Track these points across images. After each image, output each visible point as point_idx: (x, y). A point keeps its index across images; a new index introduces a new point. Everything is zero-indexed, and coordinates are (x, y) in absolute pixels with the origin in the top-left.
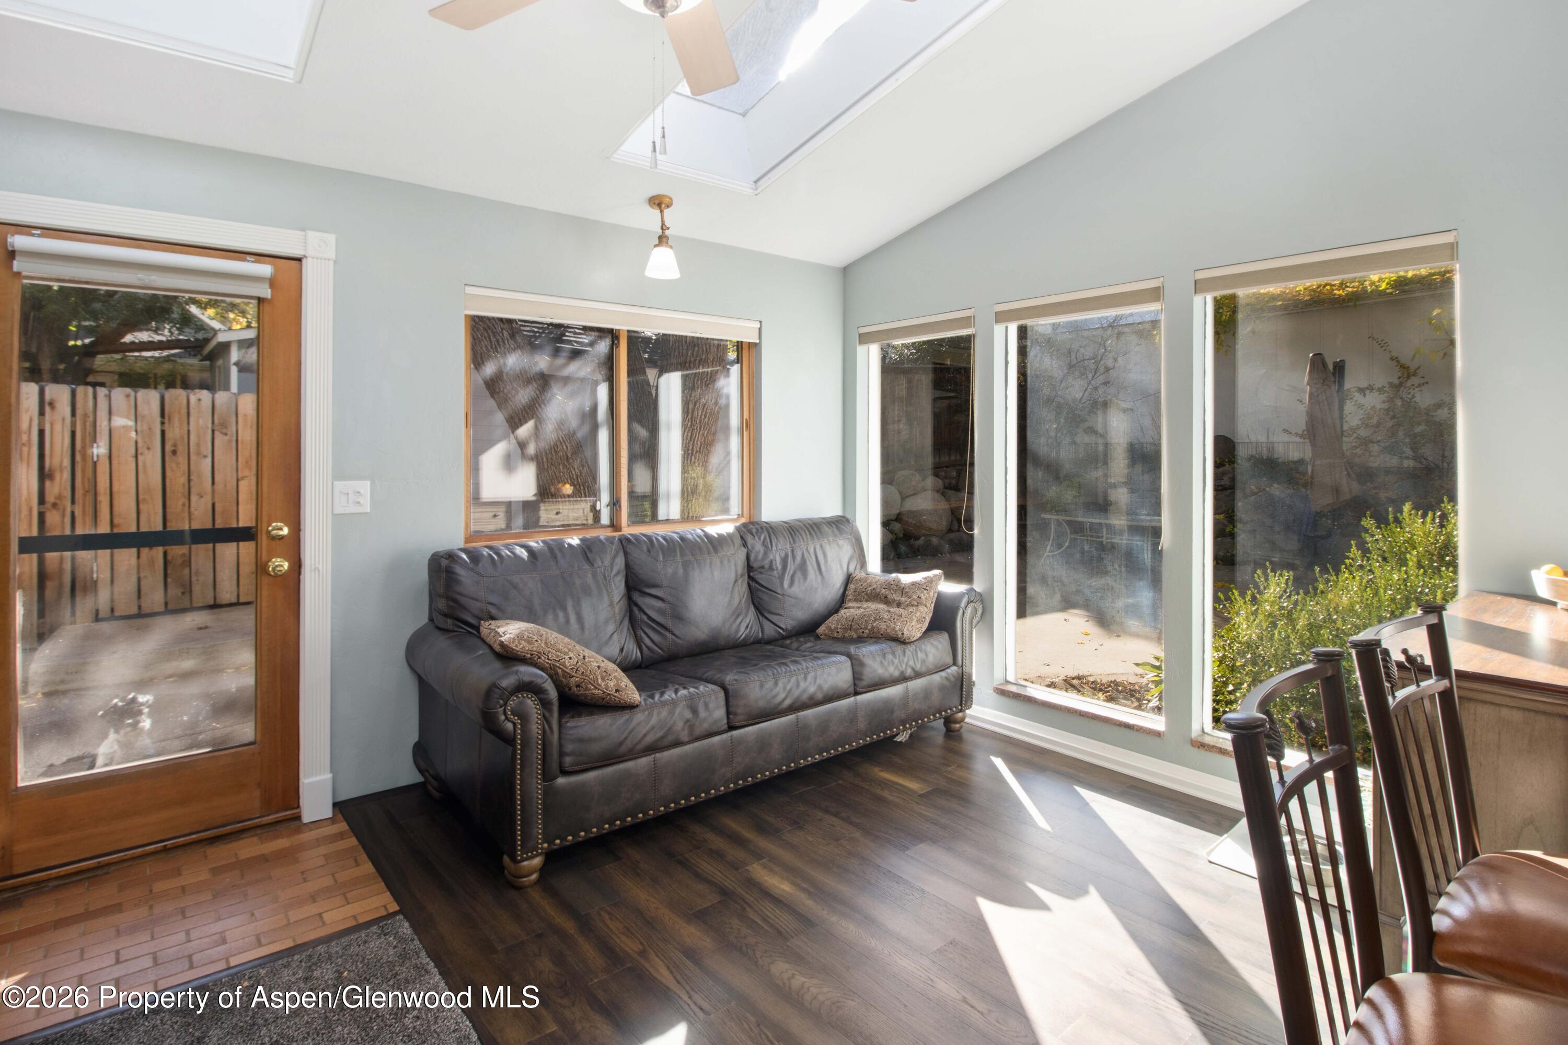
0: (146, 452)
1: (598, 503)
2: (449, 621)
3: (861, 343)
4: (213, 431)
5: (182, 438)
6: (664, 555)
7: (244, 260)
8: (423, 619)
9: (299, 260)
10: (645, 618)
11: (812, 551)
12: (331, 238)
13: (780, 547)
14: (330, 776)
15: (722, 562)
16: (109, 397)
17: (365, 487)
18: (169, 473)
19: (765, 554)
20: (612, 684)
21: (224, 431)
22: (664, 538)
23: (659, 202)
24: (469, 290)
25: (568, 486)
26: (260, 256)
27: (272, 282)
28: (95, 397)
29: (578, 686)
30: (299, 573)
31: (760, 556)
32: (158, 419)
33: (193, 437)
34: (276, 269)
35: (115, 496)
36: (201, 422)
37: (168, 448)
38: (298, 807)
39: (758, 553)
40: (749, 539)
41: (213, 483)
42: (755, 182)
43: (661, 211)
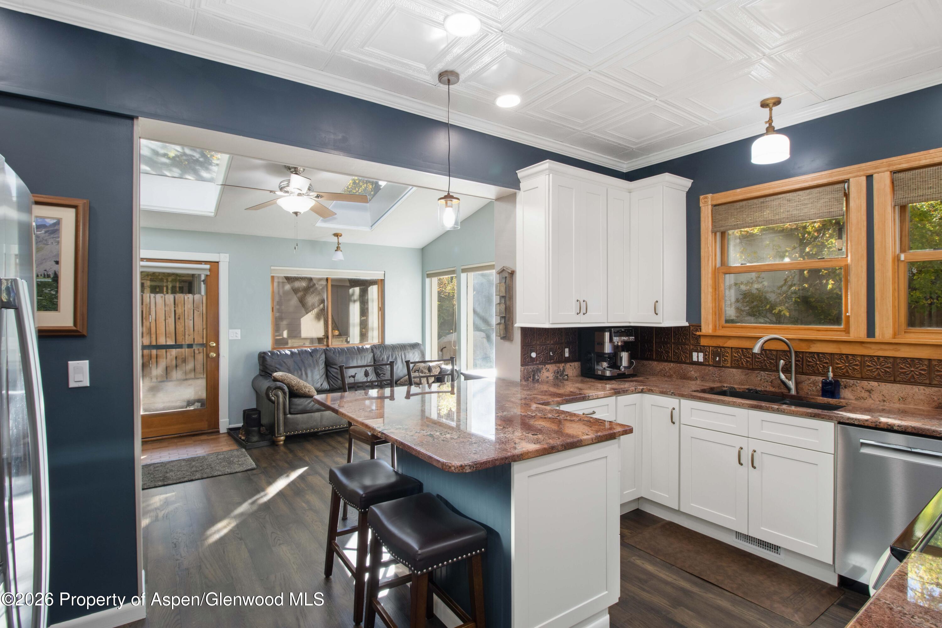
0: (169, 318)
1: (349, 338)
2: (264, 373)
3: (428, 277)
4: (194, 310)
5: (182, 313)
6: (339, 354)
7: (202, 264)
8: (257, 372)
9: (218, 262)
10: (331, 375)
11: (400, 355)
12: (228, 255)
13: (387, 353)
14: (228, 420)
15: (361, 358)
16: (155, 297)
17: (239, 331)
18: (177, 327)
19: (381, 355)
20: (307, 390)
21: (198, 310)
22: (341, 349)
23: (336, 235)
24: (272, 268)
25: (337, 331)
26: (206, 262)
27: (210, 270)
28: (150, 298)
29: (297, 390)
30: (219, 358)
31: (379, 356)
32: (173, 306)
33: (186, 312)
34: (211, 266)
35: (157, 335)
36: (189, 306)
37: (177, 317)
38: (219, 428)
39: (378, 355)
40: (375, 350)
41: (194, 330)
42: (371, 226)
43: (338, 238)
